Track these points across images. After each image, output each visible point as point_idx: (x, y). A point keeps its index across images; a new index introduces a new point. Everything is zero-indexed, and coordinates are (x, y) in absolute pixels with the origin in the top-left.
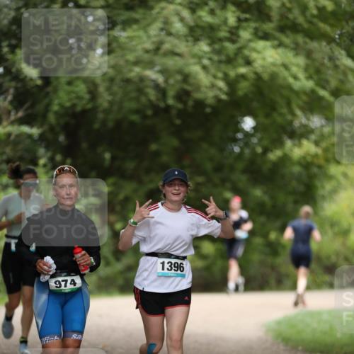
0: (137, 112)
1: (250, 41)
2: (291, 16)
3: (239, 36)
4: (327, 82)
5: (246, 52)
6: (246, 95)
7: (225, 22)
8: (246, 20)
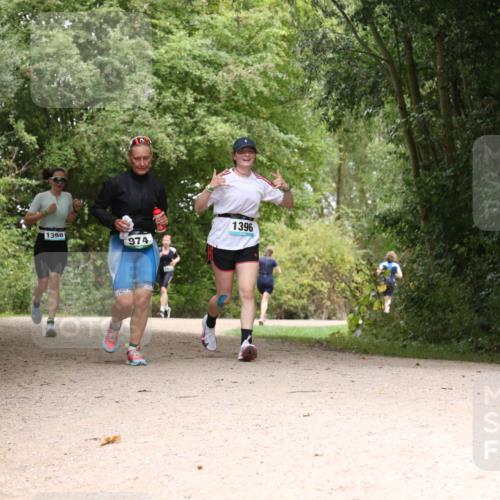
0: (114, 170)
1: (204, 116)
2: (236, 98)
3: (196, 113)
4: (264, 150)
5: (202, 125)
6: (201, 159)
7: (185, 101)
8: (201, 100)
